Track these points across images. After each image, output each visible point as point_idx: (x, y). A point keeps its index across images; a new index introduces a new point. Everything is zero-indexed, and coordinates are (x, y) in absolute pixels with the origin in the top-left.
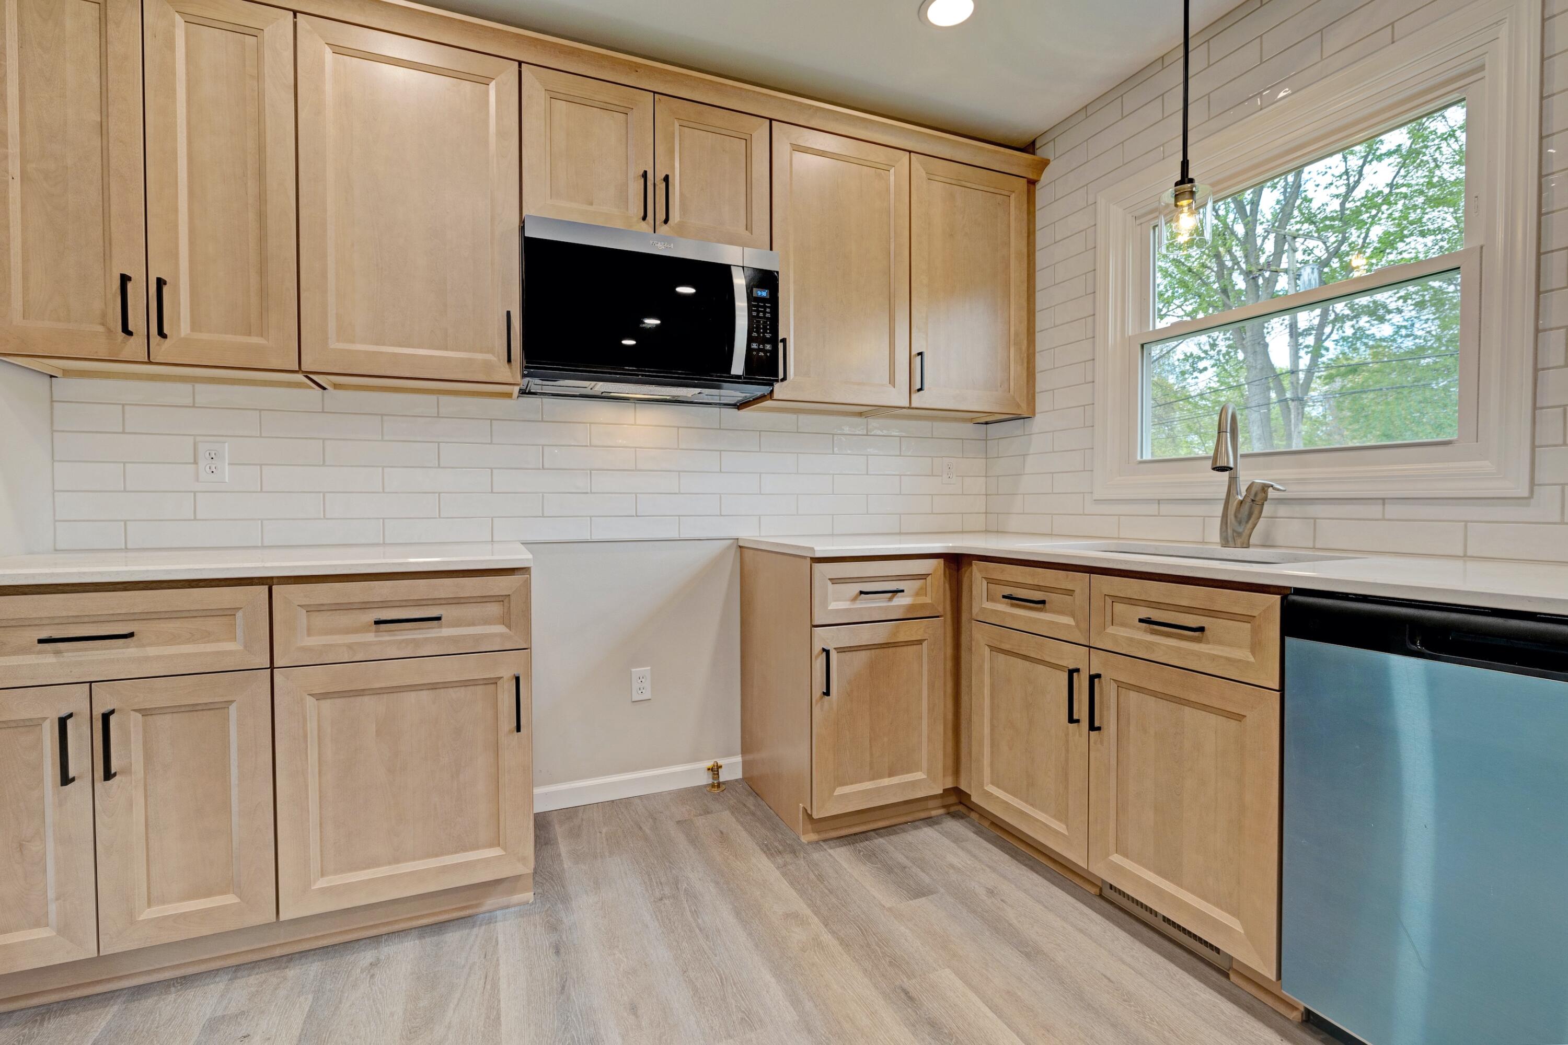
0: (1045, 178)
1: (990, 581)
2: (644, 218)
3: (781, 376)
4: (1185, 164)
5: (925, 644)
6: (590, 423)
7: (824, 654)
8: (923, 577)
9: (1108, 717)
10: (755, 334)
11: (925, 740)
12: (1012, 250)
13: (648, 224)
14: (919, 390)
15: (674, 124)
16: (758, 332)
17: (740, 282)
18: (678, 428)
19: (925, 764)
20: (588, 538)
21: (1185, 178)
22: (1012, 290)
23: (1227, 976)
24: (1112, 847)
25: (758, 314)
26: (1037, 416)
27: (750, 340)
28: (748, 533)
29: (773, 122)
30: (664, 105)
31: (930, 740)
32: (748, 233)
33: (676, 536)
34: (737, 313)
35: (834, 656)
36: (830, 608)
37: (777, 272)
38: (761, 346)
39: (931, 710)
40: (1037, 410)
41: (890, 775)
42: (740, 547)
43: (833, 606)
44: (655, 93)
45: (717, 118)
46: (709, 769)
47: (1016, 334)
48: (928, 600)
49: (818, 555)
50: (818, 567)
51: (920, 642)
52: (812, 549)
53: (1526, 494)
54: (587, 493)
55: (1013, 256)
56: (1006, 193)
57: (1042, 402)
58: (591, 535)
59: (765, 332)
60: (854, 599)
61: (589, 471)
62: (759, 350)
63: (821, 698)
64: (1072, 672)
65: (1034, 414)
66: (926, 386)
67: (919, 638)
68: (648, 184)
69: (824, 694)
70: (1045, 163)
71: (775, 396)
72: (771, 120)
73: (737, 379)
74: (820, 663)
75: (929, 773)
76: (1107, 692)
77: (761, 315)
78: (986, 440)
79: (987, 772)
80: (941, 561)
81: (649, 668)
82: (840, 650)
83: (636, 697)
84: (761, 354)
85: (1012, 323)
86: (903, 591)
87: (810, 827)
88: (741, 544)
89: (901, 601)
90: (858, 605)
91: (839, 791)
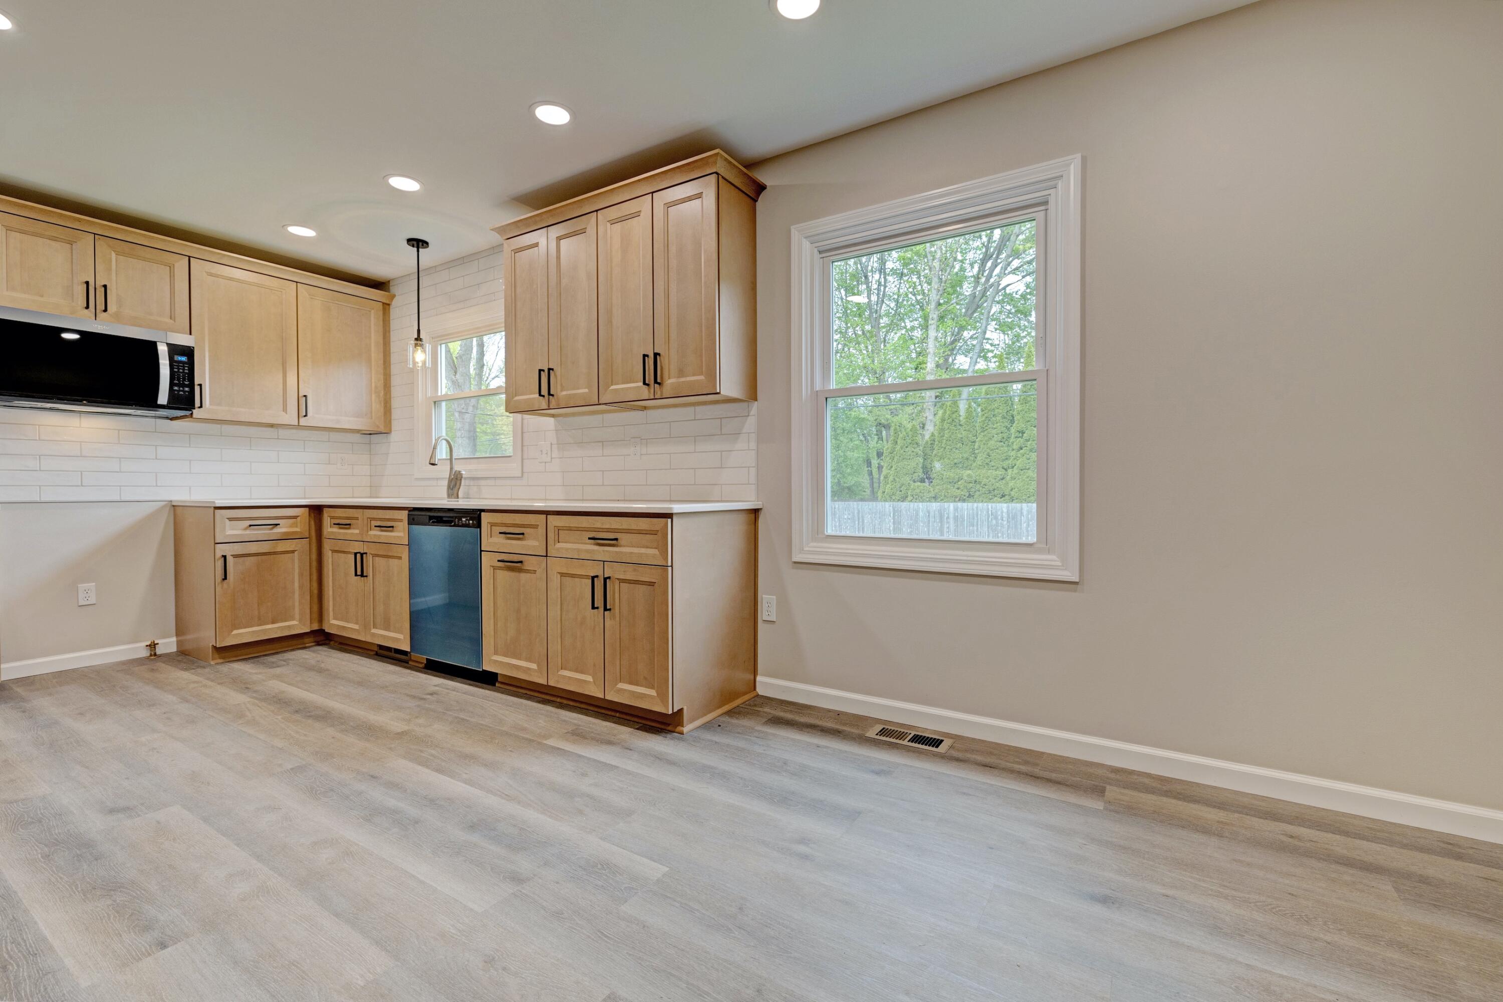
0: (394, 303)
1: (332, 518)
2: (87, 307)
3: (197, 403)
4: (419, 331)
5: (296, 553)
6: (39, 425)
7: (223, 558)
8: (295, 517)
9: (369, 570)
10: (176, 382)
11: (297, 604)
12: (373, 341)
13: (90, 311)
14: (305, 416)
15: (111, 254)
16: (178, 380)
17: (162, 349)
18: (119, 430)
19: (297, 616)
20: (38, 500)
21: (418, 339)
22: (373, 363)
23: (408, 663)
24: (372, 627)
25: (178, 370)
26: (392, 432)
27: (172, 385)
28: (180, 496)
29: (191, 259)
30: (101, 244)
31: (300, 603)
32: (172, 321)
33: (118, 499)
34: (161, 367)
35: (230, 560)
36: (227, 534)
37: (193, 347)
38: (181, 389)
39: (301, 587)
40: (393, 430)
41: (273, 623)
42: (174, 506)
43: (229, 532)
44: (95, 234)
45: (149, 253)
46: (147, 646)
47: (376, 387)
48: (298, 530)
49: (217, 505)
50: (217, 511)
51: (293, 552)
52: (214, 502)
53: (520, 475)
54: (37, 471)
55: (373, 345)
56: (368, 309)
57: (395, 425)
58: (40, 497)
59: (184, 380)
60: (246, 529)
61: (38, 457)
62: (179, 391)
63: (222, 582)
64: (356, 554)
65: (391, 431)
66: (308, 414)
67: (292, 549)
68: (90, 287)
69: (224, 579)
70: (394, 296)
71: (194, 416)
72: (189, 257)
73: (162, 407)
74: (220, 563)
75: (300, 620)
76: (369, 561)
77: (181, 371)
78: (370, 444)
79: (331, 614)
80: (307, 509)
81: (94, 584)
82: (235, 556)
83: (82, 603)
84: (182, 393)
85: (373, 381)
86: (279, 524)
87: (217, 656)
88: (174, 504)
89: (277, 530)
90: (248, 532)
91: (235, 632)
